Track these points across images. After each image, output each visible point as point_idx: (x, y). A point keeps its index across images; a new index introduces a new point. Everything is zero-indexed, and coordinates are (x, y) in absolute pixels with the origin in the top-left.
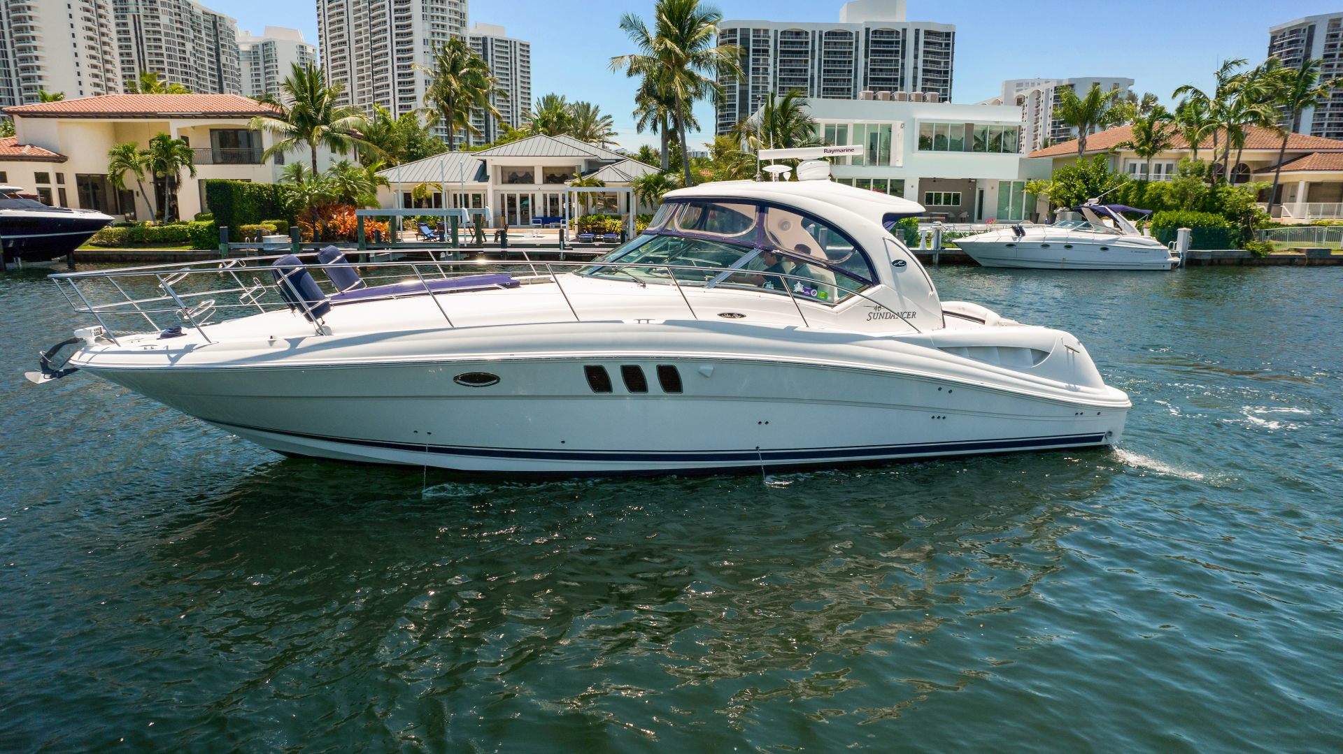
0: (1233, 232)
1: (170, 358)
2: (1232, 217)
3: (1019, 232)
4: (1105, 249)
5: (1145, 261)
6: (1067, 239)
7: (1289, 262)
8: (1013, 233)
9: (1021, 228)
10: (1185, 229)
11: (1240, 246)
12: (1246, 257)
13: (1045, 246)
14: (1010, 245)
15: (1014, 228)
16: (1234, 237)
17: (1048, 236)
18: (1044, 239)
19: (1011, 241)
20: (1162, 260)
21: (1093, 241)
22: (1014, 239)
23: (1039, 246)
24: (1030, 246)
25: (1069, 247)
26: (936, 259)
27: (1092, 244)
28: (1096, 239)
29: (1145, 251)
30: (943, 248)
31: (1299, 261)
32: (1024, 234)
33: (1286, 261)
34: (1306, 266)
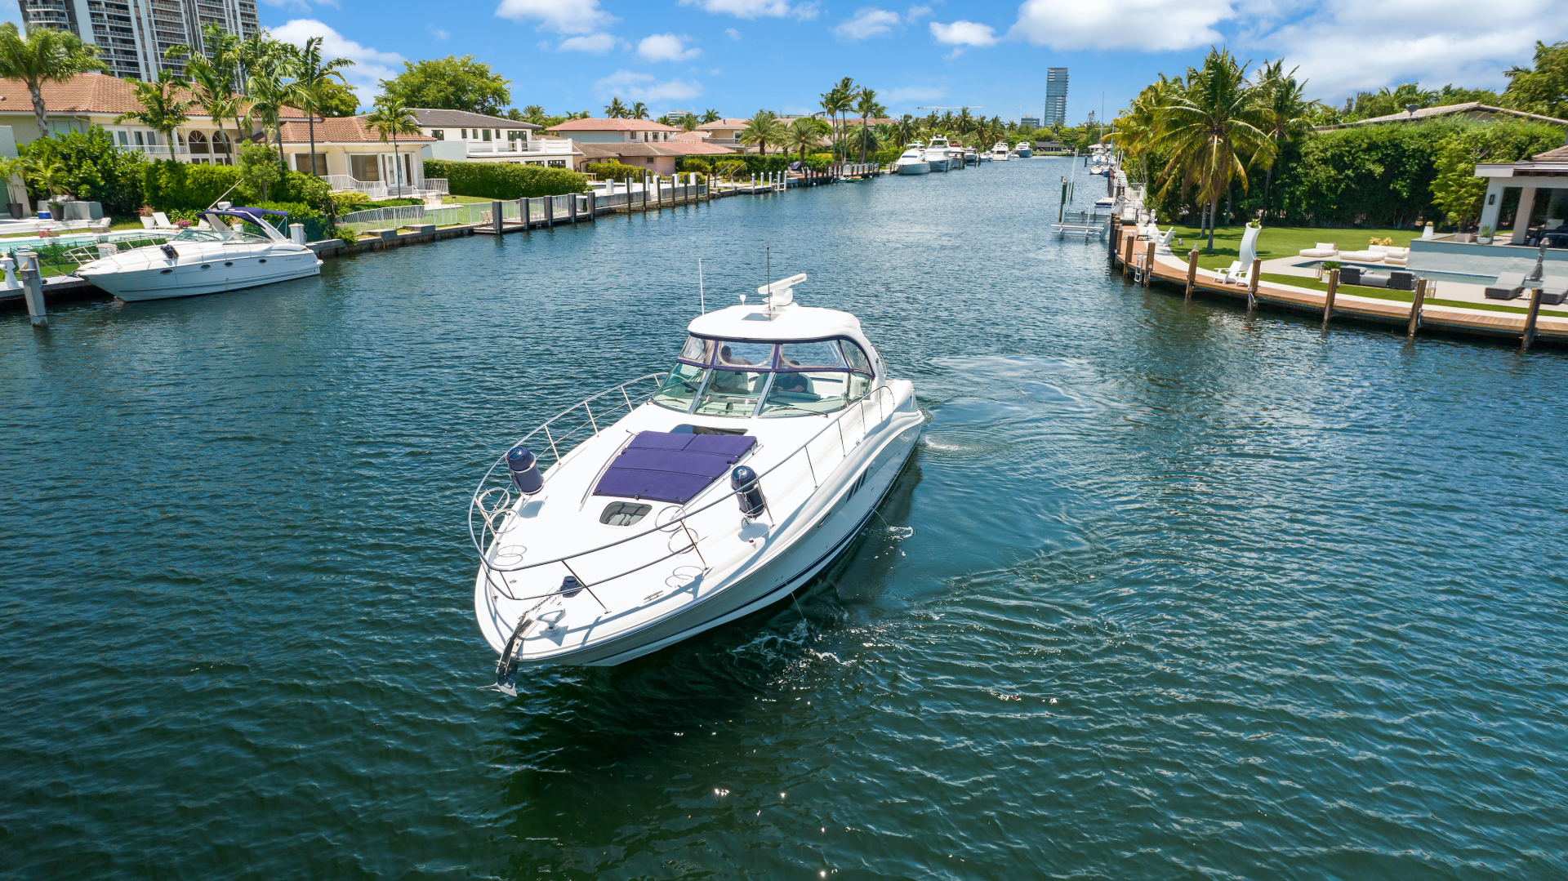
0: (323, 221)
1: (691, 593)
2: (314, 205)
3: (171, 253)
4: (263, 261)
6: (225, 255)
7: (370, 248)
8: (164, 256)
9: (171, 248)
10: (296, 225)
11: (334, 235)
12: (342, 246)
13: (206, 267)
14: (166, 271)
15: (163, 249)
16: (324, 226)
17: (205, 255)
18: (203, 258)
19: (166, 266)
20: (313, 265)
21: (250, 253)
22: (168, 262)
23: (199, 269)
24: (187, 270)
25: (229, 264)
27: (249, 258)
29: (297, 258)
30: (45, 282)
31: (377, 245)
32: (177, 255)
33: (368, 246)
34: (381, 249)
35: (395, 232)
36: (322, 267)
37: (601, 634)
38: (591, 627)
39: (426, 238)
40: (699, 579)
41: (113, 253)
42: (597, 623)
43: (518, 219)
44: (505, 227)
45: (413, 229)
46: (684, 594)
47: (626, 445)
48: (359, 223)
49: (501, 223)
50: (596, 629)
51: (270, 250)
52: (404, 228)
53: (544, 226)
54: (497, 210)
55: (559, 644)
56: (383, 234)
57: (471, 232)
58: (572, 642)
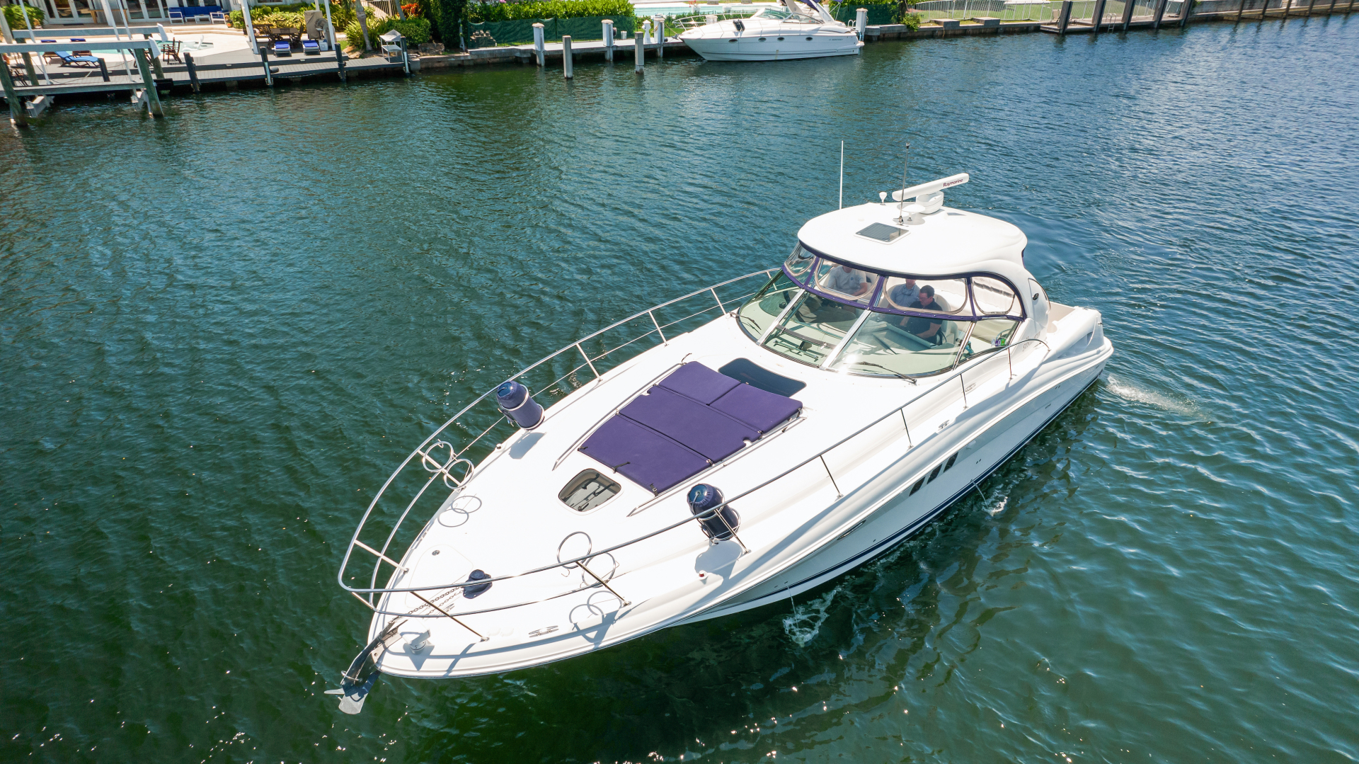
0: (894, 7)
1: (589, 639)
3: (740, 27)
4: (809, 39)
5: (841, 48)
6: (780, 32)
7: (931, 35)
8: (734, 28)
9: (741, 22)
10: (862, 9)
11: (899, 21)
12: (903, 31)
13: (762, 39)
14: (733, 40)
15: (735, 23)
16: (894, 12)
17: (765, 30)
18: (761, 33)
19: (733, 36)
20: (852, 46)
21: (800, 32)
22: (736, 34)
23: (757, 40)
24: (749, 40)
25: (781, 39)
26: (660, 53)
27: (797, 36)
28: (803, 29)
29: (840, 39)
30: (666, 40)
31: (938, 33)
32: (744, 29)
33: (930, 33)
34: (940, 37)
35: (958, 22)
36: (861, 48)
37: (467, 668)
38: (457, 658)
39: (988, 31)
40: (609, 619)
41: (714, 22)
42: (464, 654)
43: (1089, 20)
44: (1069, 27)
45: (978, 21)
46: (581, 638)
47: (657, 382)
48: (930, 12)
49: (1066, 22)
50: (462, 660)
51: (817, 30)
52: (972, 19)
53: (1117, 29)
54: (1066, 9)
55: (418, 666)
56: (946, 23)
57: (1037, 29)
58: (433, 669)
